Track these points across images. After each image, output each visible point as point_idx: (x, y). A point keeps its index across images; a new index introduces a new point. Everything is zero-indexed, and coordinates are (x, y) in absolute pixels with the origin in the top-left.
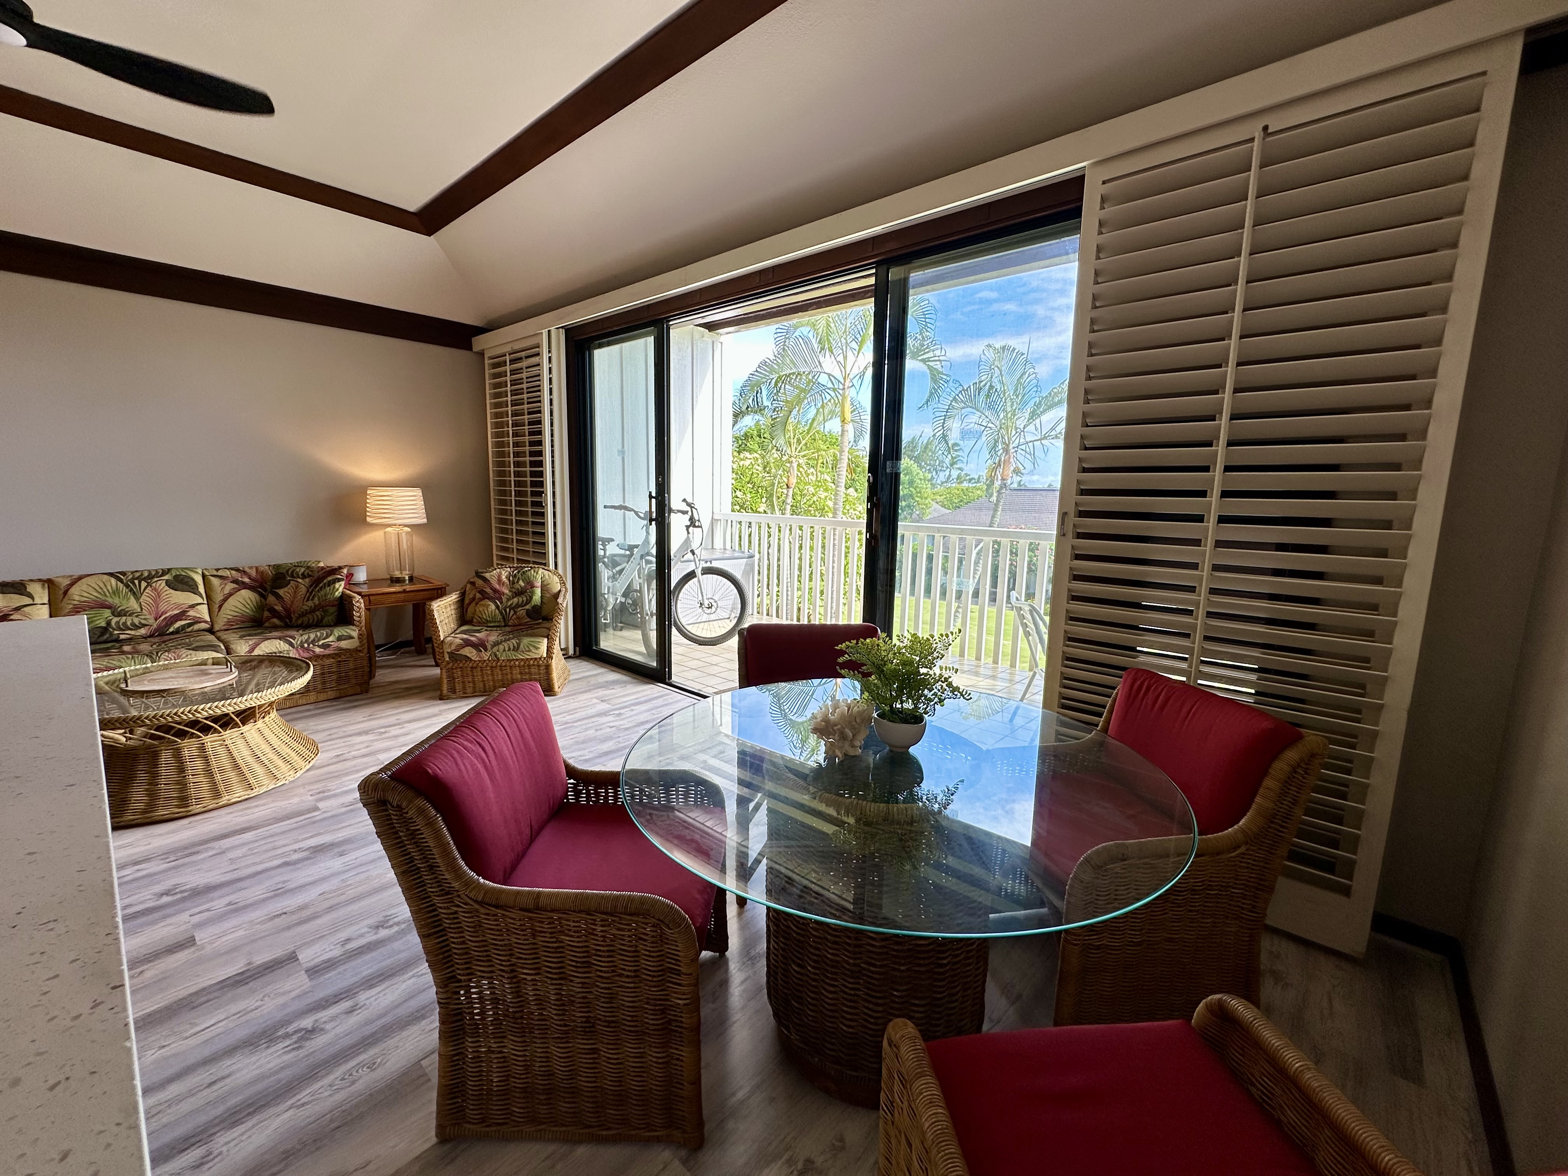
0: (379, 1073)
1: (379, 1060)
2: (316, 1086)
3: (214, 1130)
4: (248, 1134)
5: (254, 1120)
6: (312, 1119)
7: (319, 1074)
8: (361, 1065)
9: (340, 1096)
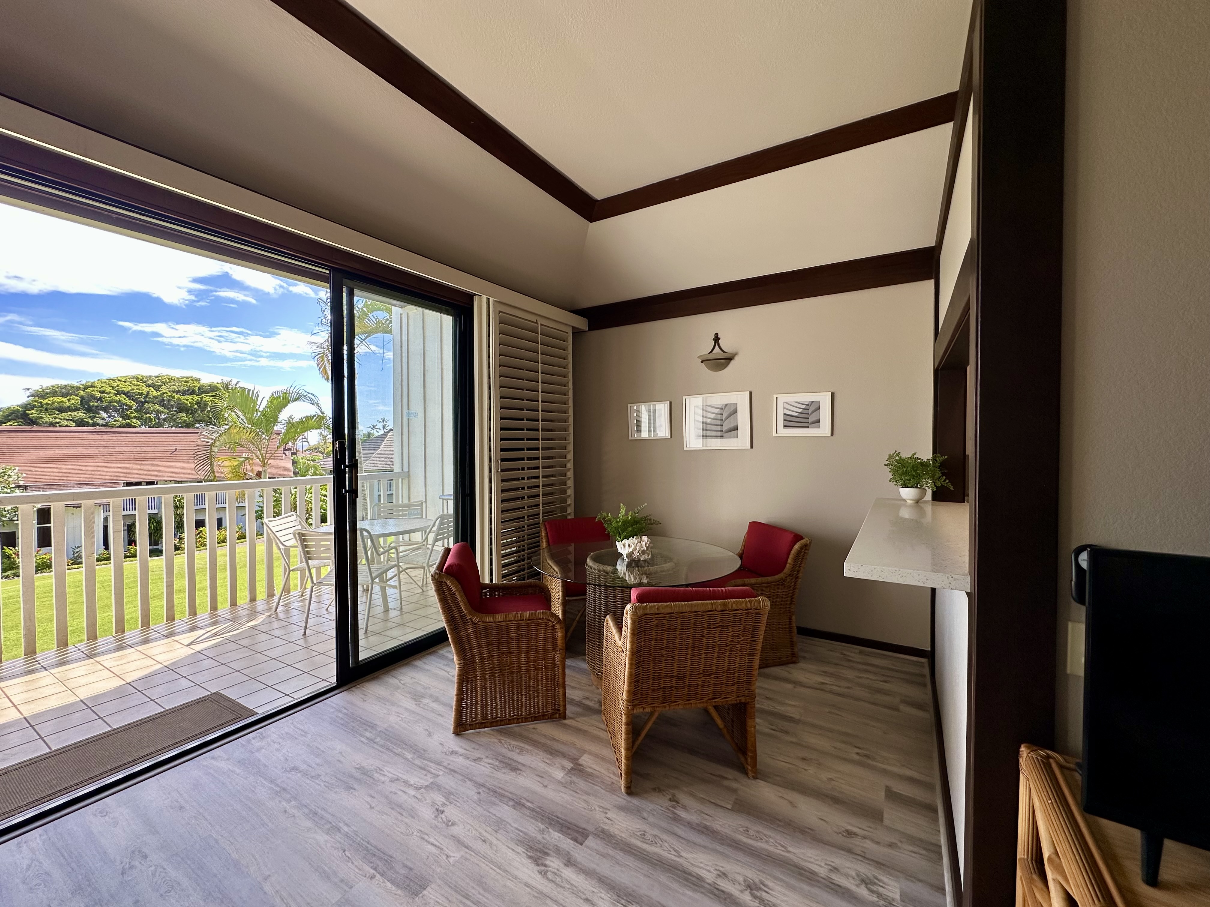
0: (747, 823)
1: (741, 829)
2: (771, 849)
3: (822, 880)
4: (809, 859)
5: (803, 864)
6: (785, 836)
7: (766, 853)
8: (749, 836)
9: (768, 832)
